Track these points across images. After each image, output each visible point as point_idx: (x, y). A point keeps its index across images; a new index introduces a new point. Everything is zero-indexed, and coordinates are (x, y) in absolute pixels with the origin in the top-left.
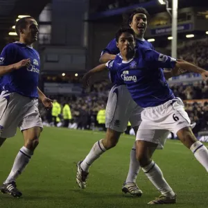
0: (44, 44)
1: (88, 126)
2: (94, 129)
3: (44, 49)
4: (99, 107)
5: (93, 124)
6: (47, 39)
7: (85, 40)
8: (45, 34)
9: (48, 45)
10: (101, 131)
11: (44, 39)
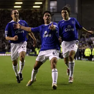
0: (53, 12)
1: (79, 58)
2: (83, 60)
3: (53, 15)
4: (86, 47)
5: (82, 57)
6: (55, 9)
7: (77, 9)
8: (54, 6)
9: (55, 12)
10: (87, 60)
11: (53, 9)
